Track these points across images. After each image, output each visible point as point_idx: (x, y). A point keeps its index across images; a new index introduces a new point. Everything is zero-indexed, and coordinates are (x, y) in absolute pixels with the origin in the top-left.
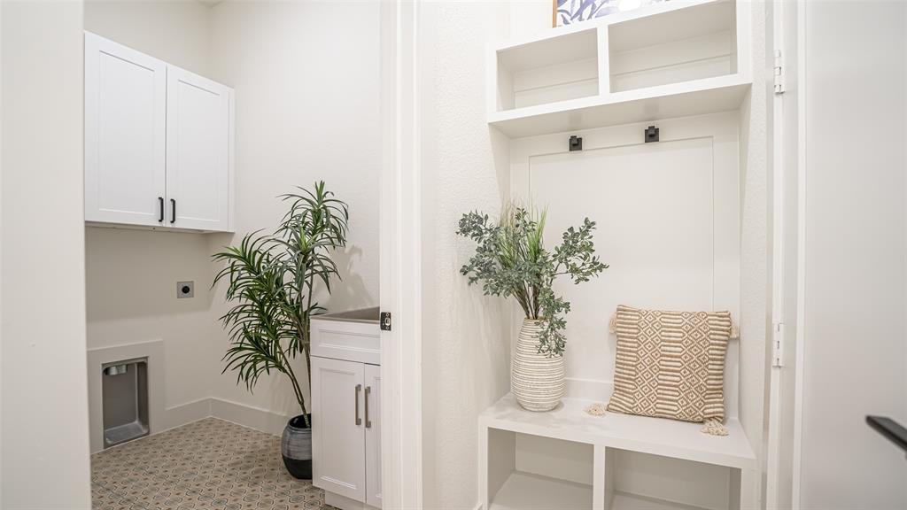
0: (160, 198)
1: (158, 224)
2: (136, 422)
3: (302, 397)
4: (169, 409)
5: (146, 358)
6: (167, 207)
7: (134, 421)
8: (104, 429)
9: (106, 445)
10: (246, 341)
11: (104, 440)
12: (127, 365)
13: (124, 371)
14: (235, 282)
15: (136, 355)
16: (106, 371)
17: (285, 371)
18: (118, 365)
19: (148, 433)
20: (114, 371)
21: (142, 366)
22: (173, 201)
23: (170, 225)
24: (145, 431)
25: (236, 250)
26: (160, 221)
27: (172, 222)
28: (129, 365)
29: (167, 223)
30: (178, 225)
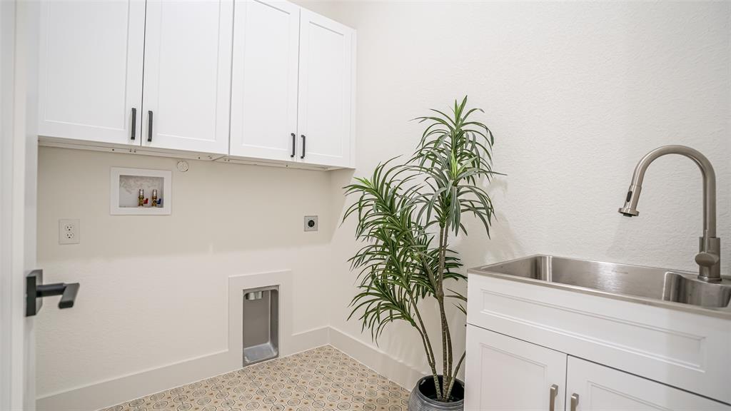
0: (292, 134)
1: (290, 159)
2: (269, 343)
3: (433, 359)
4: (294, 334)
5: (278, 286)
6: (298, 143)
7: (266, 342)
8: (244, 347)
9: (245, 364)
10: (374, 286)
11: (244, 359)
12: (263, 292)
13: (260, 297)
14: (364, 220)
15: (269, 283)
16: (247, 296)
17: (414, 324)
18: (256, 291)
19: (277, 356)
20: (252, 297)
21: (275, 293)
22: (304, 137)
23: (300, 161)
24: (275, 354)
25: (366, 182)
26: (292, 156)
27: (302, 157)
28: (264, 292)
29: (297, 159)
30: (307, 160)
